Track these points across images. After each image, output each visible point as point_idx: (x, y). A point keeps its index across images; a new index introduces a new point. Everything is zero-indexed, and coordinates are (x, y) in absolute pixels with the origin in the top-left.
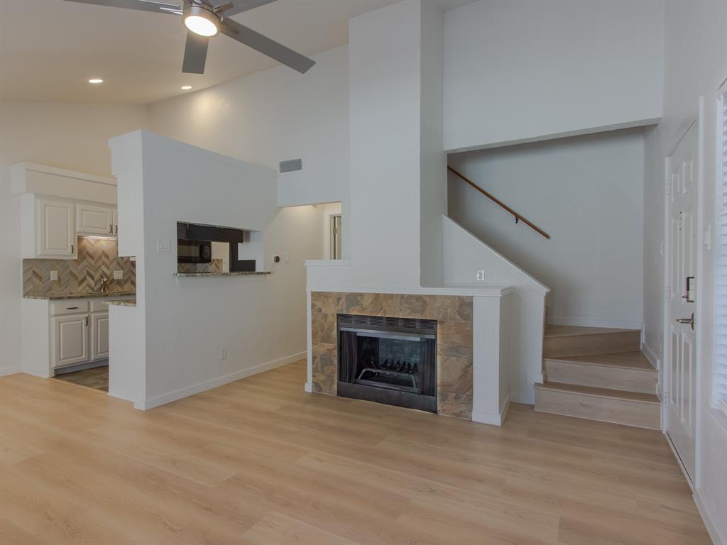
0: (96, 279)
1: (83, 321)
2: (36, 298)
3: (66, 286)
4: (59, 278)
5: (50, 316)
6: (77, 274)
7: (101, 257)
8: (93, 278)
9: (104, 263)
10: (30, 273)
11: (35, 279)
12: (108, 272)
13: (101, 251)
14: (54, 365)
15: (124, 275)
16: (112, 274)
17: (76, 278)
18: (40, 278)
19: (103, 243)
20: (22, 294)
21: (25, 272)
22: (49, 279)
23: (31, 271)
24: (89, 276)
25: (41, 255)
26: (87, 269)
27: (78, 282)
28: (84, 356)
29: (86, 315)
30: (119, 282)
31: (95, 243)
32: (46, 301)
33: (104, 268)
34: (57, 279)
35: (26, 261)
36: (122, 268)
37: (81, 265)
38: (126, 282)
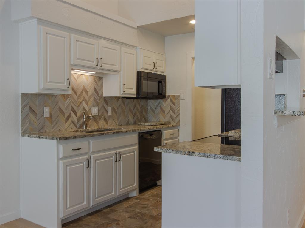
0: (78, 114)
1: (85, 163)
2: (39, 137)
3: (56, 123)
4: (51, 114)
5: (59, 159)
6: (64, 111)
7: (82, 92)
8: (76, 114)
9: (84, 99)
10: (28, 108)
11: (31, 115)
12: (87, 108)
13: (82, 87)
14: (61, 216)
15: (99, 111)
16: (90, 110)
17: (63, 113)
18: (35, 114)
19: (84, 77)
20: (20, 132)
21: (23, 108)
22: (43, 115)
23: (28, 107)
24: (73, 112)
25: (43, 89)
26: (72, 104)
27: (65, 119)
28: (85, 203)
29: (87, 157)
30: (95, 119)
31: (78, 78)
32: (55, 142)
33: (84, 104)
34: (49, 116)
35: (24, 95)
36: (98, 104)
37: (68, 100)
38: (100, 119)
